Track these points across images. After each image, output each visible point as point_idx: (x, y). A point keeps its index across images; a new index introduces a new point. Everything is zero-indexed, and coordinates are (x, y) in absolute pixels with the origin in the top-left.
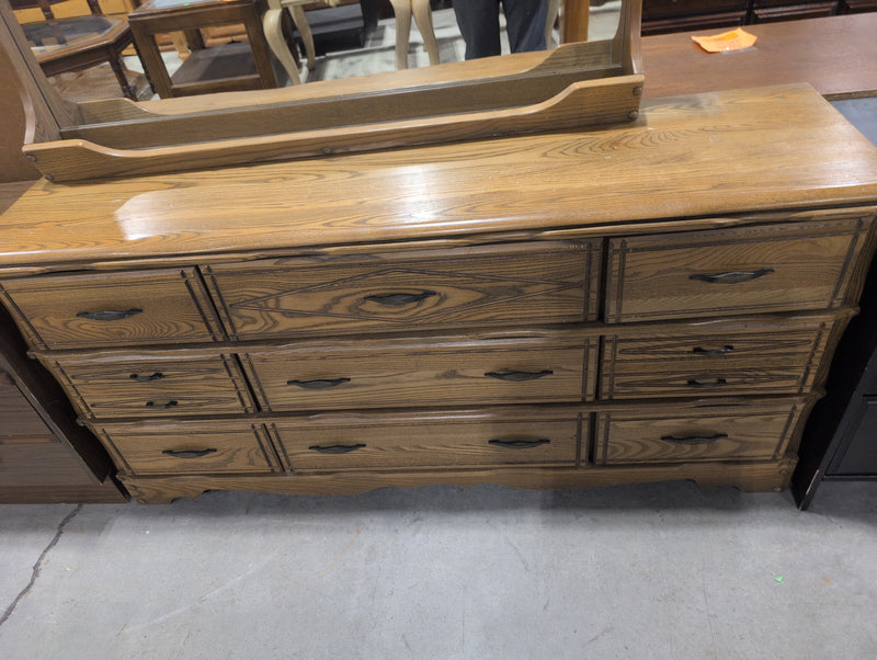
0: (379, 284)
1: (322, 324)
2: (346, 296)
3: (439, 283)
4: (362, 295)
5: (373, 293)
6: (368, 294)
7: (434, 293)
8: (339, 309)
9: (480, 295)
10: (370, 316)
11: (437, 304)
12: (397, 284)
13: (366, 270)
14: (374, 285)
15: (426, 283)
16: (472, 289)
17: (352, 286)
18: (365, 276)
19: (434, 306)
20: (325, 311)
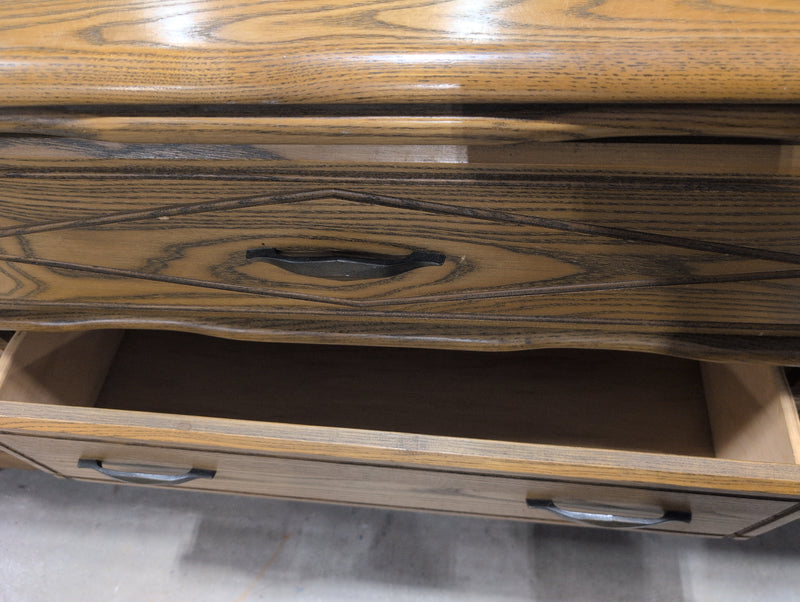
0: (282, 224)
1: (154, 296)
2: (200, 244)
3: (459, 235)
4: (244, 246)
5: (270, 243)
6: (257, 244)
7: (438, 258)
8: (187, 268)
9: (568, 270)
10: (265, 288)
11: (446, 279)
12: (336, 228)
13: (245, 188)
14: (266, 225)
15: (421, 232)
16: (549, 254)
17: (209, 224)
18: (245, 203)
19: (436, 282)
20: (150, 270)
